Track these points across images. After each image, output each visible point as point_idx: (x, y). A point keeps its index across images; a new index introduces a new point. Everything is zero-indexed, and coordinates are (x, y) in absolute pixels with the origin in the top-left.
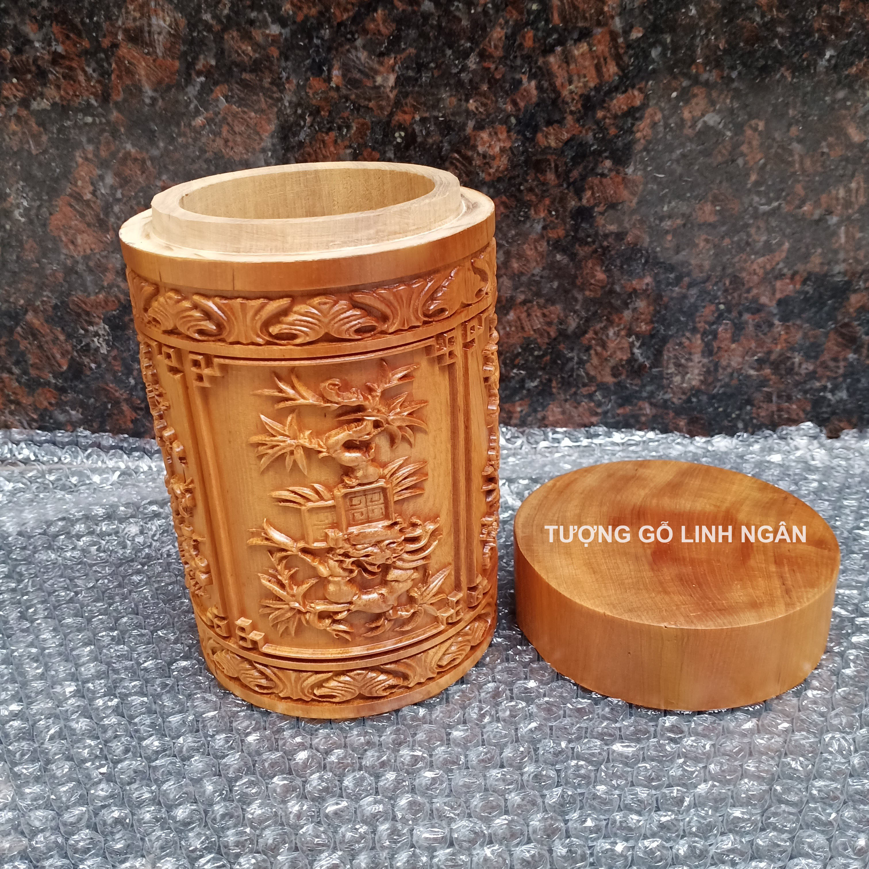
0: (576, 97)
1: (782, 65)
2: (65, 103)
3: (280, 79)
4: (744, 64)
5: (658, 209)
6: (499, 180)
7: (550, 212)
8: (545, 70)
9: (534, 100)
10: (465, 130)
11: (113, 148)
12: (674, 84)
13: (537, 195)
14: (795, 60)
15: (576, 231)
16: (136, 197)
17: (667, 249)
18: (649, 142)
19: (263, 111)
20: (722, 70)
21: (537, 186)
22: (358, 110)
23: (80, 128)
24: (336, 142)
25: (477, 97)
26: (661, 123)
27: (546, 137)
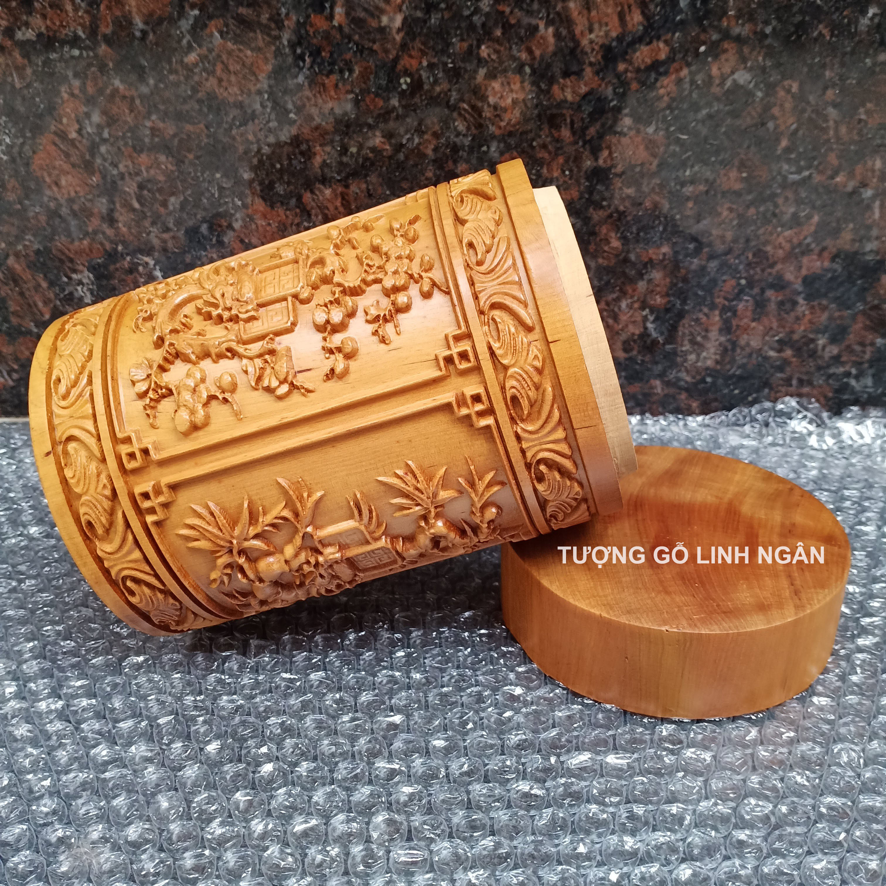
0: (596, 48)
1: (820, 22)
2: (51, 34)
3: (279, 15)
4: (779, 19)
5: (680, 173)
6: (510, 134)
7: (563, 172)
8: (563, 16)
9: (551, 49)
10: (475, 78)
11: (101, 84)
12: (703, 37)
13: (550, 153)
14: (835, 17)
15: (591, 193)
16: (124, 137)
17: (688, 217)
18: (673, 99)
19: (259, 49)
20: (756, 25)
21: (550, 143)
22: (362, 53)
23: (66, 61)
24: (336, 86)
25: (490, 43)
26: (687, 80)
27: (563, 90)
